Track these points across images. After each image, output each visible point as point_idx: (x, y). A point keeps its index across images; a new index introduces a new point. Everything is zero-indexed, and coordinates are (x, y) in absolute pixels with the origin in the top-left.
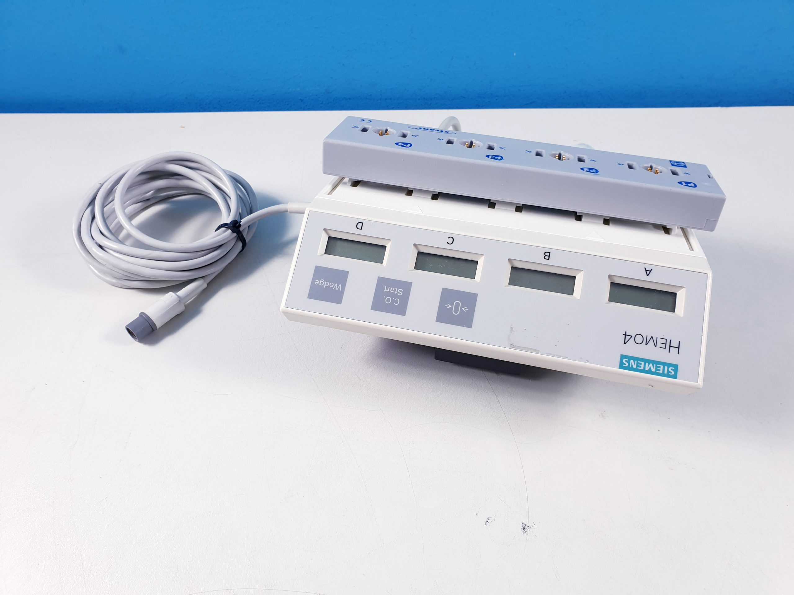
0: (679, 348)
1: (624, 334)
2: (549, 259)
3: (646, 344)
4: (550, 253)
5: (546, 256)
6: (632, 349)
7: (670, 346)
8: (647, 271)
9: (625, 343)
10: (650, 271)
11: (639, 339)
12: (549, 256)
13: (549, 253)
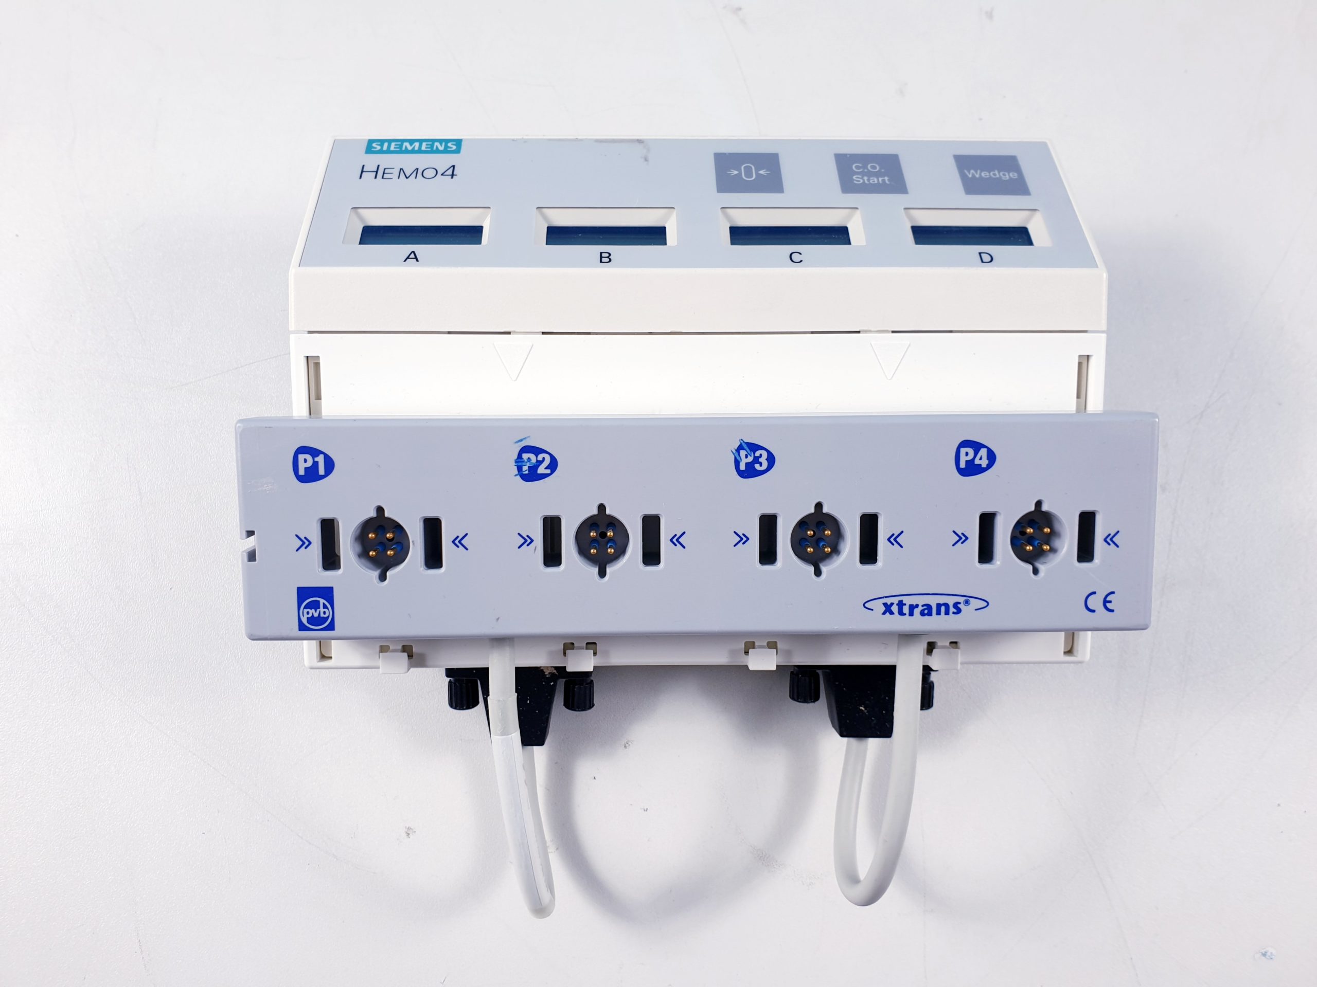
0: (362, 171)
1: (454, 176)
2: (601, 253)
3: (417, 169)
4: (601, 262)
5: (608, 257)
6: (442, 161)
7: (377, 172)
8: (414, 257)
9: (454, 166)
10: (408, 258)
11: (430, 173)
12: (601, 257)
13: (603, 261)
